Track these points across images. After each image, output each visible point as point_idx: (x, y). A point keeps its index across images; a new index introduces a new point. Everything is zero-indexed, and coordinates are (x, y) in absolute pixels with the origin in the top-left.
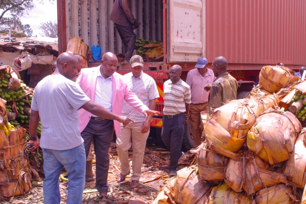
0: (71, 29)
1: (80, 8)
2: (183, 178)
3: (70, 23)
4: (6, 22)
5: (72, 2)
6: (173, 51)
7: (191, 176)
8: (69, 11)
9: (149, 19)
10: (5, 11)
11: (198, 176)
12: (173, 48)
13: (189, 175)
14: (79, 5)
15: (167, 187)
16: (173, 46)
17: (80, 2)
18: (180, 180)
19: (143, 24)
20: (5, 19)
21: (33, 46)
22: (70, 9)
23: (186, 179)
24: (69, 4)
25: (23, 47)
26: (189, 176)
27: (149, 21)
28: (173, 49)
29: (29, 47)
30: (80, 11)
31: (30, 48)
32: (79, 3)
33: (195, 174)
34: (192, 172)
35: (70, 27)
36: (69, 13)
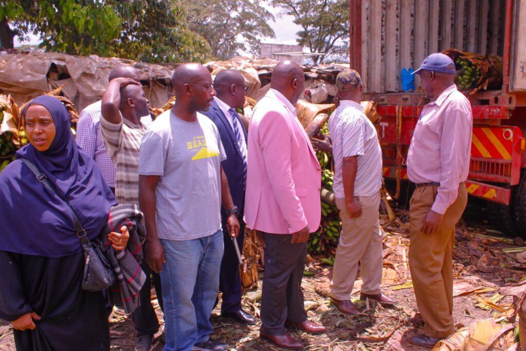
0: (369, 45)
1: (385, 14)
2: (479, 342)
3: (368, 36)
6: (523, 71)
7: (502, 342)
8: (367, 19)
9: (499, 28)
11: (519, 346)
12: (522, 65)
13: (495, 338)
14: (383, 10)
15: (447, 346)
16: (521, 62)
17: (384, 6)
18: (473, 347)
19: (488, 35)
21: (329, 72)
22: (368, 16)
23: (487, 348)
24: (367, 9)
25: (316, 74)
26: (494, 342)
27: (499, 31)
28: (523, 68)
29: (324, 73)
30: (384, 19)
31: (324, 75)
32: (382, 7)
33: (512, 339)
34: (506, 333)
35: (368, 43)
36: (367, 21)
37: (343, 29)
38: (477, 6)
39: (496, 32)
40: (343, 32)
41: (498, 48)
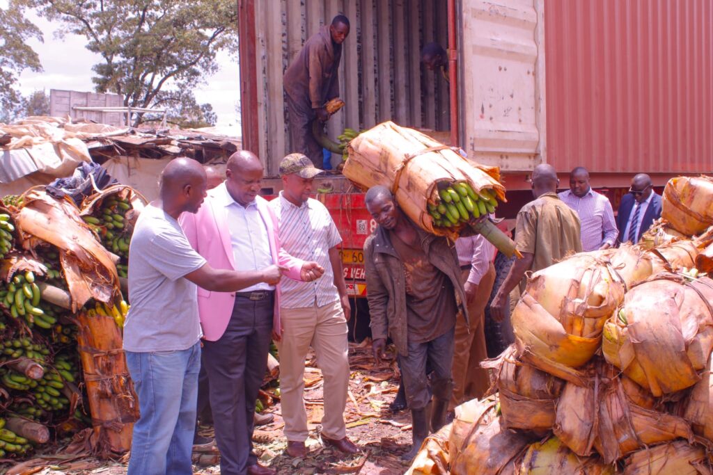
0: (268, 109)
1: (287, 64)
2: (466, 422)
3: (265, 96)
4: (166, 100)
5: (271, 54)
6: (473, 149)
7: (486, 418)
8: (264, 72)
9: (435, 84)
10: (165, 79)
11: (501, 418)
12: (472, 141)
13: (480, 416)
14: (284, 60)
15: (434, 440)
16: (471, 139)
17: (286, 53)
18: (461, 428)
19: (422, 94)
20: (165, 93)
21: (197, 145)
22: (265, 68)
23: (474, 426)
24: (264, 57)
25: (178, 148)
26: (480, 419)
27: (435, 88)
28: (473, 145)
29: (190, 147)
31: (191, 150)
32: (284, 55)
33: (495, 414)
34: (489, 410)
35: (266, 105)
36: (264, 75)
37: (178, 64)
38: (405, 55)
39: (431, 89)
40: (175, 69)
41: (436, 111)
